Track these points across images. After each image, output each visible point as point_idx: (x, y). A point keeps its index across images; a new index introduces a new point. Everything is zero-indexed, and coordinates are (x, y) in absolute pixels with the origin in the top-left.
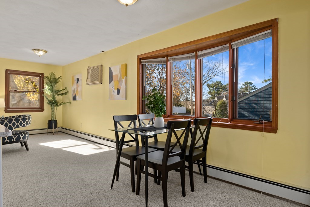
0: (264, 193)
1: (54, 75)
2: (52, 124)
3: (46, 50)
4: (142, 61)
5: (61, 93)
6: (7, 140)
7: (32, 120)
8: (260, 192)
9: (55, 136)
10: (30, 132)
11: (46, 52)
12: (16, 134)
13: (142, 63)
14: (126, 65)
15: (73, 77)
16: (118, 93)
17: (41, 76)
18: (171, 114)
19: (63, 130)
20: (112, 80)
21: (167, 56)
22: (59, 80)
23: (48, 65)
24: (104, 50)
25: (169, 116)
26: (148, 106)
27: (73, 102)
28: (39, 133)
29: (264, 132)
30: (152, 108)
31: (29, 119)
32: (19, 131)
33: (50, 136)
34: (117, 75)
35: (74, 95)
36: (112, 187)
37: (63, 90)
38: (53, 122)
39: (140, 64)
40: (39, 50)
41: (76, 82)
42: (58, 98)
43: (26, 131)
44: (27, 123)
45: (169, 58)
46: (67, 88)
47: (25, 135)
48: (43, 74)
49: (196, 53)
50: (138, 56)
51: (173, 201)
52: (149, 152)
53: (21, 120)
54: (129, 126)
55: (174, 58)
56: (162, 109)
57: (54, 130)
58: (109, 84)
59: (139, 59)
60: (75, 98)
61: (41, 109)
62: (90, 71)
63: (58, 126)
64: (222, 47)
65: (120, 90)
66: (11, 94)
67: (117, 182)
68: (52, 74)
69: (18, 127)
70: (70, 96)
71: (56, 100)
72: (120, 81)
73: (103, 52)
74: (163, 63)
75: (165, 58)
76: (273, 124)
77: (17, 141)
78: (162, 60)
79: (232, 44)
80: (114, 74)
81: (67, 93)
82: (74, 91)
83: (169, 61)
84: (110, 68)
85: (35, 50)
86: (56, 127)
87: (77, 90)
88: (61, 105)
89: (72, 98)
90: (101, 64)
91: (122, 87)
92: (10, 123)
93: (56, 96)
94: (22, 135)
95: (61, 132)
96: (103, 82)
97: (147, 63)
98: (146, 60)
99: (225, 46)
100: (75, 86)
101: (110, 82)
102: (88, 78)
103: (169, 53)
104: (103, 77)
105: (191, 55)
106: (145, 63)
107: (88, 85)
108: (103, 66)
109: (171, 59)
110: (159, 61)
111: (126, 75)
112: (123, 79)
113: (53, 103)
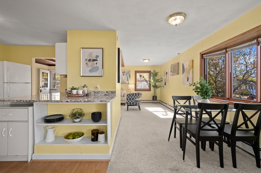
1: (155, 71)
2: (155, 98)
3: (149, 59)
4: (203, 56)
5: (159, 81)
6: (132, 104)
7: (143, 96)
9: (156, 105)
10: (141, 101)
11: (149, 60)
12: (135, 102)
13: (204, 58)
14: (193, 61)
15: (165, 71)
16: (188, 81)
17: (149, 72)
18: (231, 97)
19: (160, 102)
20: (184, 72)
21: (226, 48)
22: (158, 73)
23: (153, 66)
24: (179, 53)
25: (228, 99)
26: (195, 90)
27: (165, 86)
28: (147, 102)
30: (199, 92)
31: (141, 95)
32: (137, 100)
33: (153, 104)
34: (187, 68)
35: (165, 82)
36: (169, 140)
37: (160, 79)
38: (155, 97)
39: (202, 59)
40: (146, 59)
41: (166, 74)
42: (157, 84)
43: (139, 101)
44: (140, 97)
45: (227, 50)
46: (162, 78)
47: (139, 102)
48: (150, 71)
49: (257, 40)
50: (200, 53)
51: (208, 166)
52: (188, 123)
53: (137, 95)
54: (184, 103)
55: (233, 49)
56: (207, 93)
57: (155, 101)
58: (183, 74)
59: (201, 55)
60: (165, 84)
61: (149, 90)
62: (172, 67)
63: (157, 99)
65: (189, 78)
66: (137, 82)
67: (175, 138)
68: (154, 71)
69: (136, 98)
70: (163, 82)
71: (156, 85)
72: (189, 72)
73: (179, 54)
74: (222, 55)
75: (224, 51)
77: (136, 105)
78: (221, 52)
80: (185, 67)
81: (162, 81)
82: (165, 79)
83: (228, 53)
84: (183, 64)
85: (144, 60)
86: (156, 100)
87: (166, 79)
88: (160, 88)
89: (164, 84)
90: (178, 62)
91: (190, 76)
92: (133, 96)
93: (156, 83)
94: (138, 102)
95: (159, 103)
96: (179, 73)
97: (208, 57)
98: (207, 55)
100: (165, 77)
101: (183, 73)
102: (171, 72)
103: (227, 46)
104: (179, 70)
105: (252, 43)
106: (207, 57)
107: (171, 76)
108: (179, 63)
109: (229, 50)
110: (219, 54)
111: (193, 68)
112: (191, 70)
113: (155, 87)
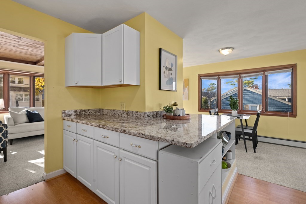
0: (290, 146)
4: (201, 77)
8: (288, 146)
14: (188, 79)
21: (219, 75)
29: (289, 117)
39: (200, 79)
49: (240, 75)
50: (198, 74)
55: (224, 77)
59: (199, 76)
64: (259, 73)
75: (217, 77)
76: (294, 113)
78: (215, 78)
79: (265, 72)
91: (185, 92)
97: (204, 79)
98: (203, 77)
99: (261, 73)
103: (221, 74)
111: (188, 86)
112: (186, 87)
